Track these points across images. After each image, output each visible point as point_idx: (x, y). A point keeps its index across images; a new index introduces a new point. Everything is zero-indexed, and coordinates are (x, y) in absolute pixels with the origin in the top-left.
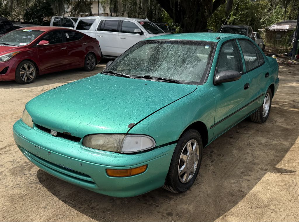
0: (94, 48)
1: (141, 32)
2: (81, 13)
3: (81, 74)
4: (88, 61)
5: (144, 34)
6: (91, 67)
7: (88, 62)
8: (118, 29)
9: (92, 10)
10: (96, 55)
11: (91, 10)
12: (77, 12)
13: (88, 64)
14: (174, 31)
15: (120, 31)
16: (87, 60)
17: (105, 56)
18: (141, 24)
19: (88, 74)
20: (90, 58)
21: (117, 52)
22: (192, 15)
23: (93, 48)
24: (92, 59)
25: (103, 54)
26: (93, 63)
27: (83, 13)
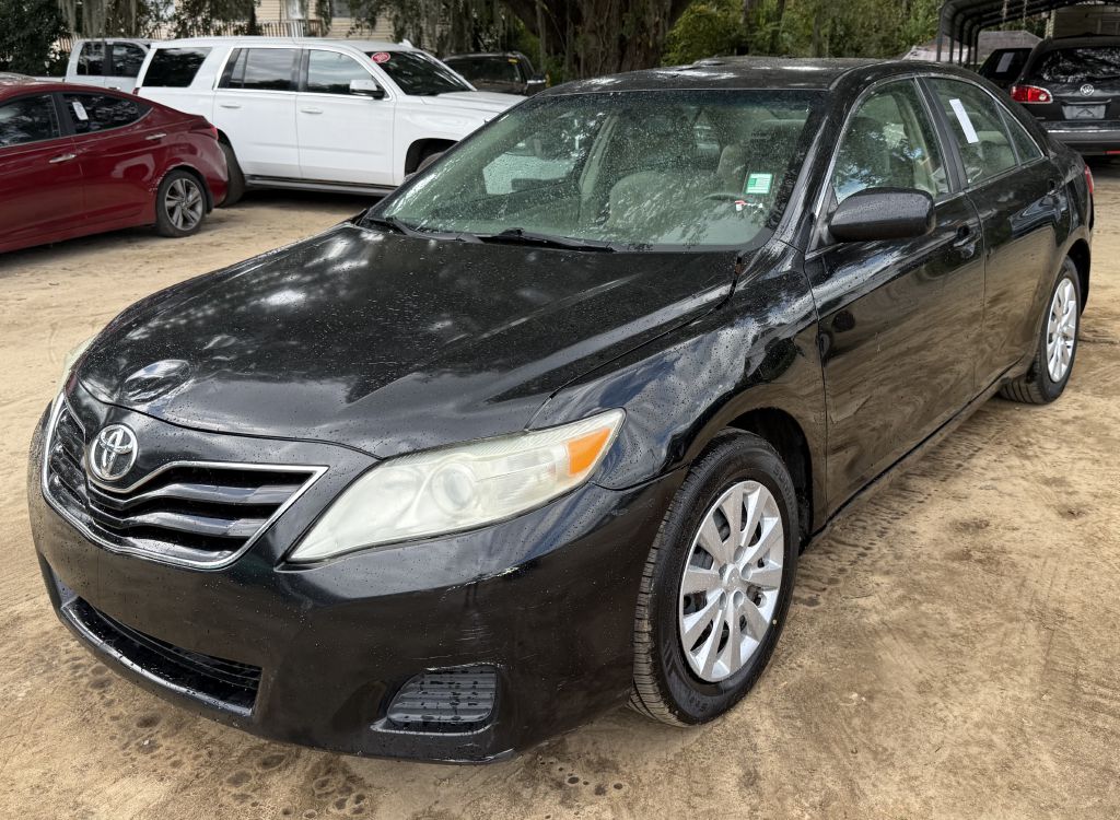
0: (199, 154)
1: (375, 89)
2: (218, 23)
3: (140, 247)
4: (169, 199)
5: (388, 96)
6: (186, 221)
7: (168, 204)
8: (296, 80)
9: (258, 11)
10: (205, 176)
11: (253, 10)
12: (199, 19)
13: (172, 210)
14: (539, 82)
15: (300, 86)
16: (167, 195)
17: (254, 177)
18: (375, 60)
19: (168, 247)
20: (180, 189)
21: (297, 163)
22: (603, 22)
23: (193, 151)
24: (188, 191)
25: (247, 170)
26: (193, 208)
27: (225, 20)
